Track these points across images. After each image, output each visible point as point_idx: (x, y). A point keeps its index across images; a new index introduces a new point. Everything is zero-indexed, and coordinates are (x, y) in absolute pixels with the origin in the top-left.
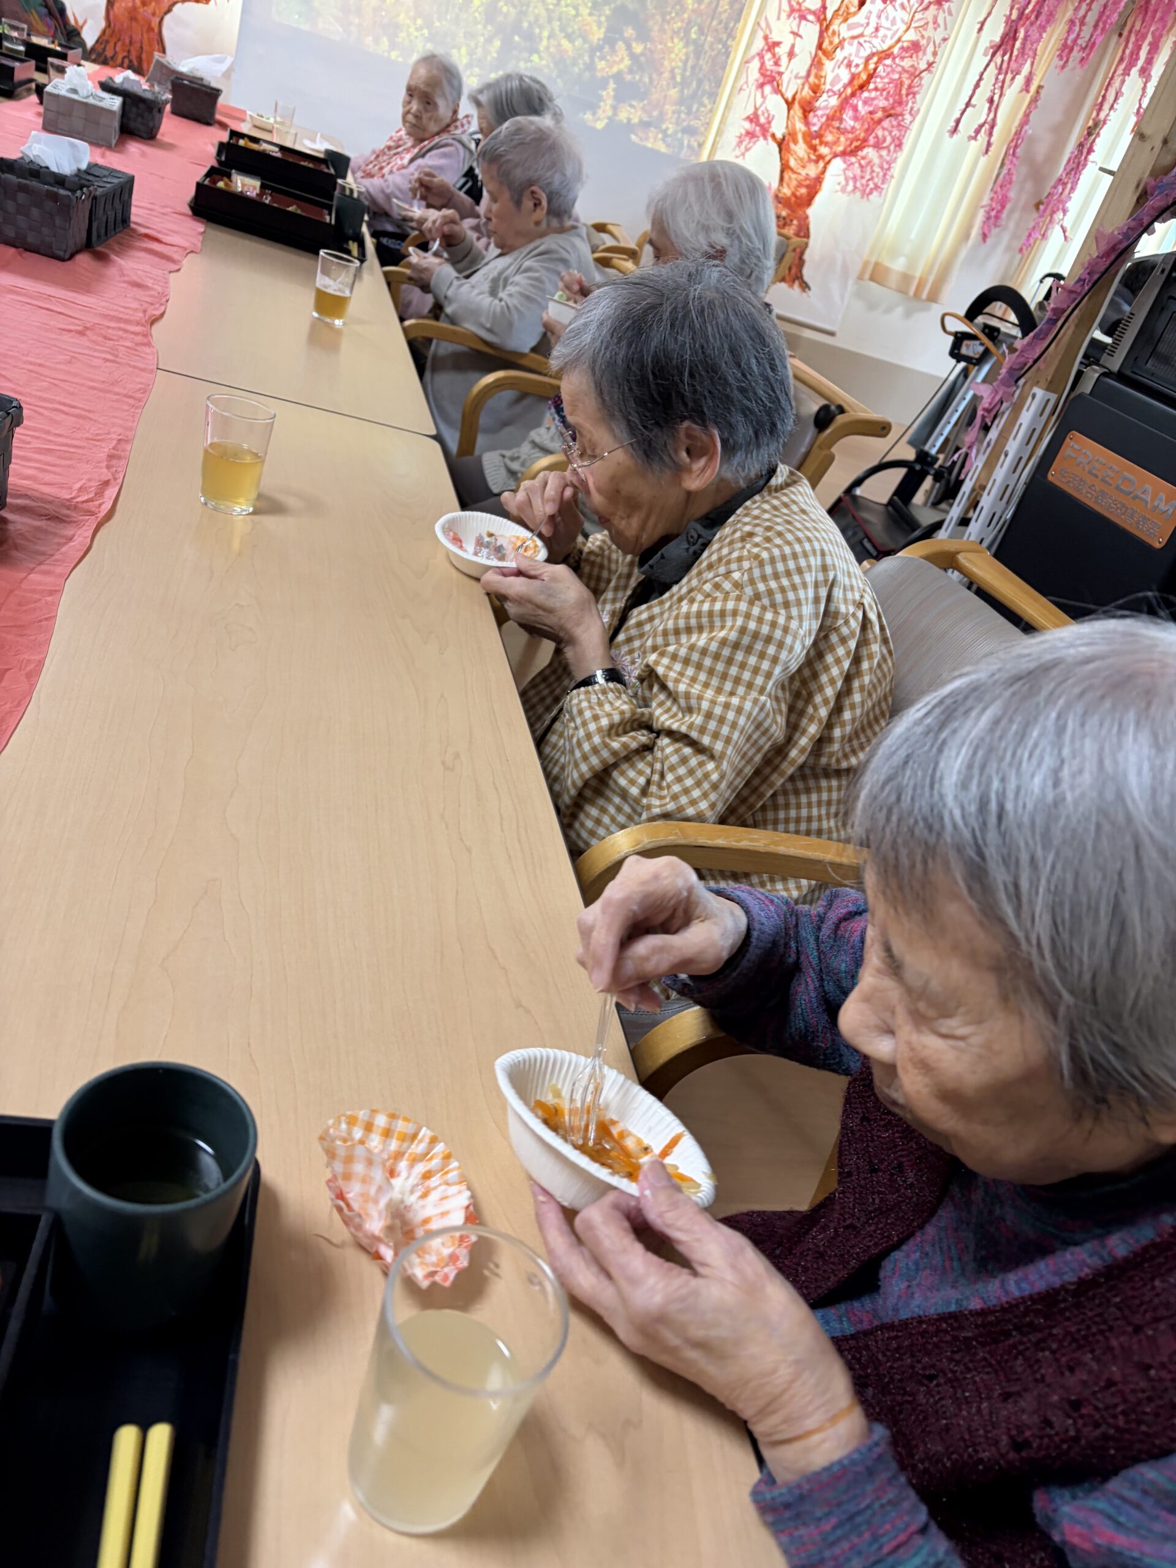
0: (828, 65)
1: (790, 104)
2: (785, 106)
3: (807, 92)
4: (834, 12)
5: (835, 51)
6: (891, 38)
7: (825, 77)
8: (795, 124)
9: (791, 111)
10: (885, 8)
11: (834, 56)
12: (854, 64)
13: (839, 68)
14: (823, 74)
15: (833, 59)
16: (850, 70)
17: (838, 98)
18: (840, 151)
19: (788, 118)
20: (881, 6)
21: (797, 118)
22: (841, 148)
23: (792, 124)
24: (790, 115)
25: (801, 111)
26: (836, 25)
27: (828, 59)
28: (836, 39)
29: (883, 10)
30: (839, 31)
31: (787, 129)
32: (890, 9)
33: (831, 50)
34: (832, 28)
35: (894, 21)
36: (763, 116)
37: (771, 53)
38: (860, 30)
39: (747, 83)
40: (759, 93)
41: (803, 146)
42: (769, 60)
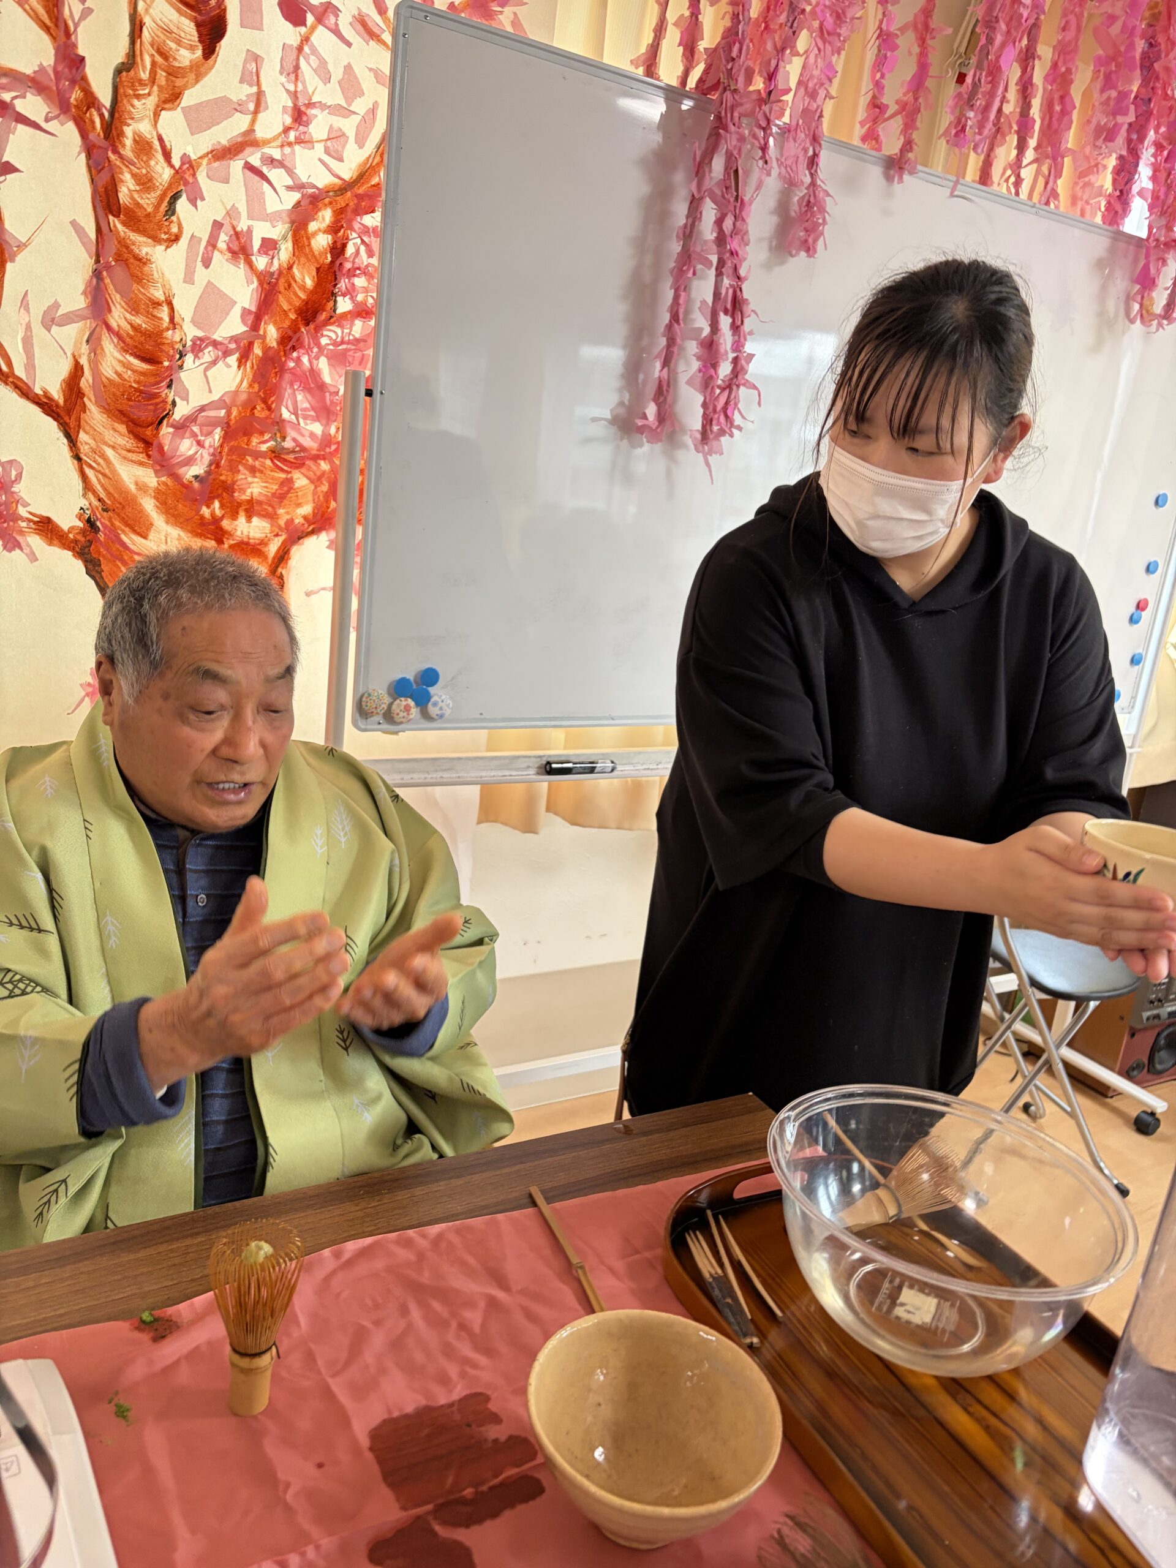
1: (64, 413)
2: (51, 425)
3: (116, 362)
4: (119, 71)
5: (171, 210)
6: (360, 142)
7: (170, 304)
8: (114, 471)
9: (83, 436)
10: (306, 39)
11: (174, 229)
12: (256, 244)
13: (207, 263)
14: (159, 295)
15: (177, 238)
16: (250, 264)
17: (241, 362)
18: (305, 518)
19: (77, 458)
20: (291, 34)
21: (109, 452)
22: (307, 509)
23: (104, 475)
24: (84, 449)
25: (122, 428)
26: (141, 119)
27: (157, 240)
28: (158, 168)
29: (300, 49)
30: (161, 139)
31: (90, 495)
32: (322, 38)
33: (157, 207)
34: (128, 131)
35: (351, 86)
38: (240, 124)
41: (175, 532)
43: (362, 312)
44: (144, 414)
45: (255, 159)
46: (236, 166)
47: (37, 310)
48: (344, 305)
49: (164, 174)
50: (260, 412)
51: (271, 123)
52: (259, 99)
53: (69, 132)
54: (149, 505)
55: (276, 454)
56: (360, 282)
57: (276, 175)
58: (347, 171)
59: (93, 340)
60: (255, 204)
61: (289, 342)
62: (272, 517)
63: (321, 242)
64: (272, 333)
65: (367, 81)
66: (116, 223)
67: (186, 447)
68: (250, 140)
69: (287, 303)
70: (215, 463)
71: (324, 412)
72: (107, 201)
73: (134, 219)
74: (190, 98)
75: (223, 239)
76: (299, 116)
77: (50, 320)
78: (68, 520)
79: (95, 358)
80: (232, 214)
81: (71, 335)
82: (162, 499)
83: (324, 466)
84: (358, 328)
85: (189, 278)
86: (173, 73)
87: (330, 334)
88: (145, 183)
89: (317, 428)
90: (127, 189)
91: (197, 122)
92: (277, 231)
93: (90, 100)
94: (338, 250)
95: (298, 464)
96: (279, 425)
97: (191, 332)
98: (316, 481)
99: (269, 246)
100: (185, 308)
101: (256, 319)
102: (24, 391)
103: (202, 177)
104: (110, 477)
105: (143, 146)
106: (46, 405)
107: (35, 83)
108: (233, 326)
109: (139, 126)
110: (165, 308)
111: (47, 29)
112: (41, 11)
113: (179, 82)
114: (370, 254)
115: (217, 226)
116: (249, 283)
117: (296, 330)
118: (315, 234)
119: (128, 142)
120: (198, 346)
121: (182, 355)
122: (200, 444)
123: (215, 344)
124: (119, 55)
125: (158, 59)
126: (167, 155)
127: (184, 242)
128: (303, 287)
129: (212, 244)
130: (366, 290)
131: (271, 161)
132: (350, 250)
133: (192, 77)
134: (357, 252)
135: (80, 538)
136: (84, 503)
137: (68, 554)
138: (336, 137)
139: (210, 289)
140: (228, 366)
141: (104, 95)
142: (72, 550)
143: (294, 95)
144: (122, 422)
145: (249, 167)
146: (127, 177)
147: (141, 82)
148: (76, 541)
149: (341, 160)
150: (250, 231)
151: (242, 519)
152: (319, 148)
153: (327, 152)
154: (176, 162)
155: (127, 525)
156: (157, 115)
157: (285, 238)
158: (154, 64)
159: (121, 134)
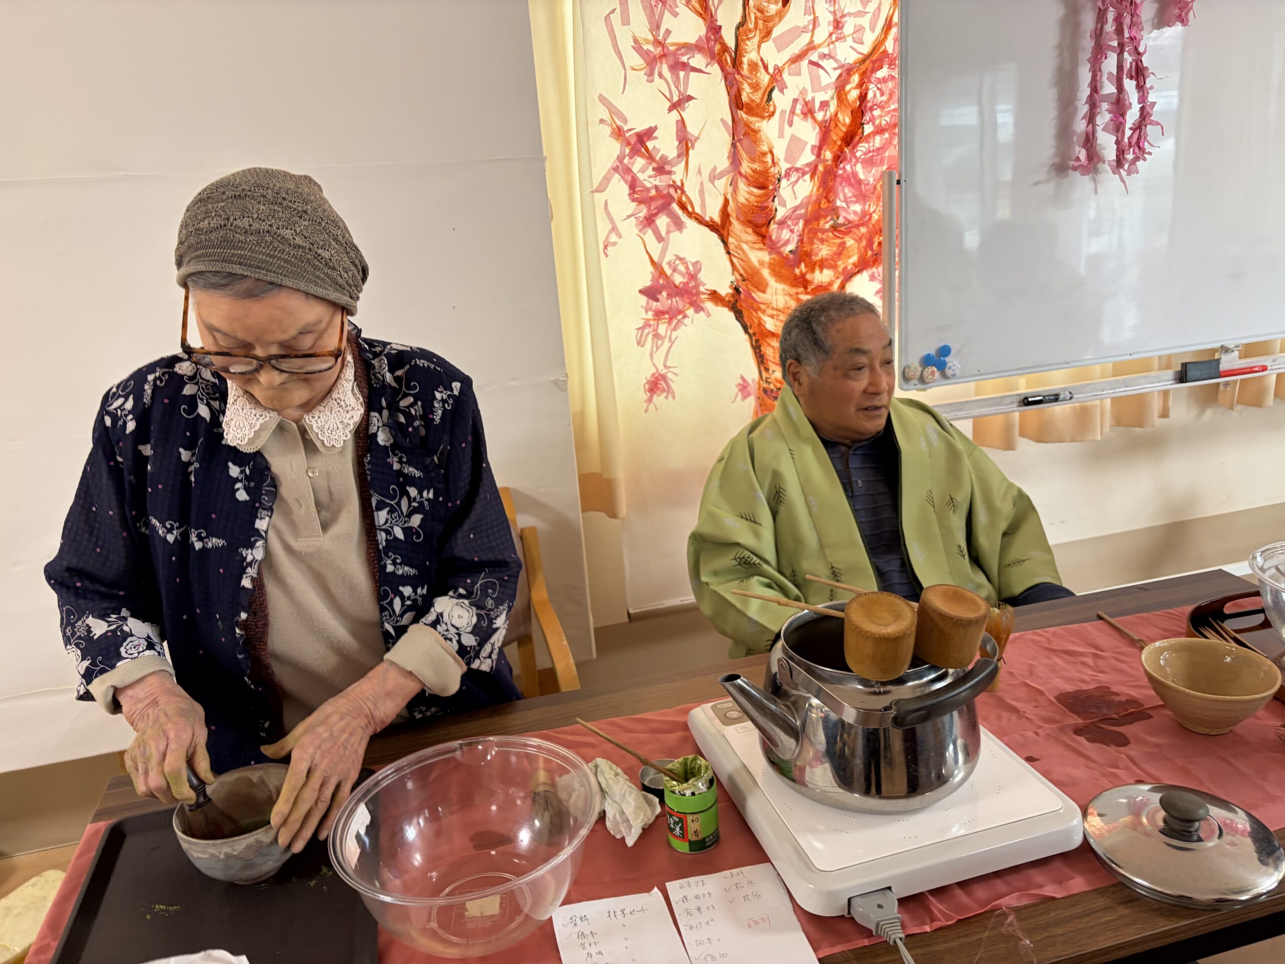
0: (769, 129)
1: (720, 229)
2: (714, 236)
3: (745, 193)
4: (738, 28)
5: (770, 98)
6: (873, 29)
7: (771, 152)
8: (747, 257)
9: (731, 240)
11: (772, 109)
12: (817, 105)
13: (790, 124)
14: (765, 148)
15: (773, 113)
16: (814, 118)
17: (812, 177)
18: (854, 264)
19: (728, 253)
21: (744, 246)
22: (854, 259)
23: (742, 260)
24: (731, 247)
25: (750, 230)
26: (751, 51)
27: (763, 118)
28: (762, 77)
30: (762, 60)
31: (736, 273)
33: (762, 99)
34: (745, 60)
36: (675, 270)
37: (642, 155)
38: (804, 39)
39: (614, 229)
40: (649, 234)
41: (780, 287)
42: (643, 171)
43: (879, 131)
44: (760, 220)
45: (814, 57)
46: (804, 63)
47: (706, 173)
48: (868, 129)
49: (765, 78)
50: (824, 204)
51: (822, 34)
52: (815, 22)
53: (715, 69)
54: (766, 273)
55: (834, 228)
56: (877, 113)
57: (828, 64)
58: (866, 49)
59: (734, 183)
60: (815, 80)
61: (838, 158)
62: (834, 267)
63: (854, 94)
64: (828, 155)
66: (742, 114)
67: (785, 234)
68: (811, 47)
69: (836, 136)
70: (801, 241)
71: (862, 197)
72: (736, 103)
73: (751, 109)
74: (777, 31)
75: (799, 107)
76: (838, 24)
77: (713, 178)
78: (725, 290)
79: (735, 191)
80: (803, 92)
81: (722, 183)
82: (773, 268)
83: (863, 230)
84: (878, 141)
85: (781, 135)
86: (767, 20)
87: (862, 149)
88: (755, 87)
89: (857, 208)
90: (747, 94)
91: (781, 44)
92: (828, 95)
93: (725, 48)
94: (863, 98)
95: (848, 232)
96: (835, 211)
97: (784, 166)
98: (859, 240)
99: (824, 105)
100: (779, 154)
101: (818, 150)
102: (700, 220)
103: (785, 75)
104: (746, 260)
105: (753, 66)
106: (712, 226)
107: (697, 48)
108: (807, 157)
109: (750, 55)
110: (769, 156)
111: (700, 15)
112: (697, 6)
113: (770, 25)
114: (882, 94)
115: (795, 101)
116: (814, 129)
117: (842, 151)
118: (849, 91)
119: (745, 66)
120: (788, 175)
121: (779, 180)
122: (792, 231)
123: (797, 170)
124: (738, 19)
125: (759, 14)
126: (766, 68)
127: (777, 115)
128: (844, 124)
129: (793, 112)
130: (880, 117)
131: (824, 56)
132: (870, 95)
133: (777, 19)
134: (875, 96)
135: (732, 299)
136: (733, 278)
137: (726, 310)
138: (859, 29)
139: (794, 138)
140: (805, 181)
141: (731, 43)
142: (728, 306)
143: (834, 13)
144: (749, 227)
145: (812, 63)
146: (746, 86)
147: (750, 31)
148: (729, 302)
149: (862, 43)
150: (813, 99)
151: (817, 272)
152: (849, 39)
153: (854, 41)
154: (771, 70)
155: (755, 287)
156: (759, 46)
157: (832, 98)
158: (756, 18)
159: (741, 63)
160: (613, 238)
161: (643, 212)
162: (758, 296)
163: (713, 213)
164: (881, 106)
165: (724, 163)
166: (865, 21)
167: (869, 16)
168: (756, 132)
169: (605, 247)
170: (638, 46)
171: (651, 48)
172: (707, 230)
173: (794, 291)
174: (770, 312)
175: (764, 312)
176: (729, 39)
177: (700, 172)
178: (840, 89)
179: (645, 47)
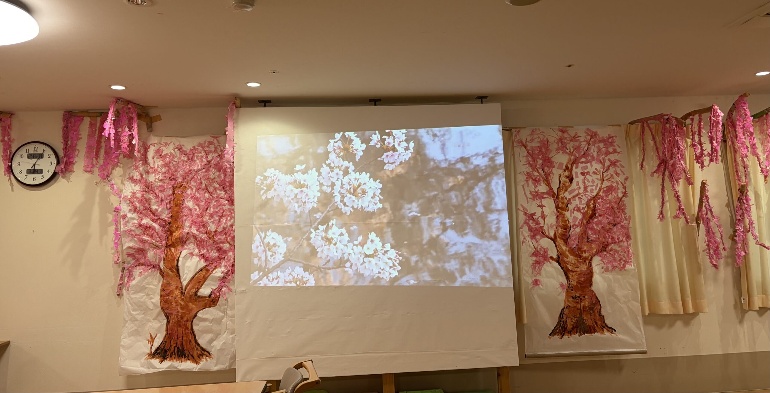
0: (567, 214)
1: (554, 240)
2: (552, 242)
3: (560, 230)
4: (558, 189)
5: (567, 206)
6: (596, 189)
7: (568, 220)
9: (557, 243)
10: (585, 177)
11: (568, 209)
12: (581, 208)
13: (573, 213)
14: (566, 219)
16: (580, 212)
17: (580, 227)
18: (594, 252)
19: (556, 246)
20: (583, 177)
21: (561, 245)
22: (595, 250)
25: (562, 241)
27: (565, 211)
29: (584, 179)
32: (588, 177)
33: (565, 206)
34: (560, 197)
35: (593, 181)
36: (541, 250)
37: (532, 220)
38: (577, 192)
39: (525, 238)
40: (534, 241)
41: (572, 257)
42: (532, 223)
43: (600, 216)
44: (565, 238)
45: (580, 196)
46: (577, 198)
48: (597, 215)
49: (566, 201)
50: (584, 235)
51: (581, 191)
52: (579, 188)
53: (552, 198)
55: (588, 241)
57: (584, 198)
58: (594, 194)
59: (557, 228)
60: (580, 202)
61: (588, 222)
62: (589, 252)
63: (592, 206)
64: (585, 221)
65: (596, 180)
66: (559, 210)
67: (573, 242)
68: (579, 194)
69: (587, 217)
70: (578, 244)
71: (596, 233)
72: (557, 207)
73: (562, 209)
74: (569, 190)
75: (576, 209)
76: (586, 188)
77: (552, 226)
78: (555, 257)
79: (558, 231)
80: (577, 205)
81: (554, 228)
82: (570, 251)
83: (597, 242)
84: (600, 218)
85: (571, 216)
86: (566, 187)
87: (595, 220)
88: (563, 203)
89: (595, 236)
90: (560, 204)
91: (570, 193)
92: (584, 206)
93: (554, 194)
94: (595, 206)
95: (592, 243)
96: (588, 237)
97: (572, 224)
98: (596, 245)
99: (583, 209)
100: (570, 220)
101: (582, 220)
102: (548, 237)
103: (572, 201)
104: (561, 249)
105: (562, 198)
107: (546, 193)
108: (579, 222)
109: (561, 195)
111: (547, 186)
112: (546, 183)
114: (600, 206)
115: (575, 207)
116: (581, 214)
117: (589, 220)
118: (590, 205)
120: (573, 226)
121: (570, 228)
122: (575, 241)
123: (576, 225)
124: (558, 186)
125: (564, 186)
126: (566, 198)
127: (569, 211)
128: (589, 213)
129: (574, 210)
130: (600, 212)
131: (582, 196)
132: (597, 206)
133: (569, 187)
135: (557, 259)
136: (557, 253)
138: (592, 190)
139: (574, 217)
140: (578, 228)
142: (556, 261)
143: (584, 185)
146: (560, 203)
147: (561, 189)
151: (584, 254)
152: (589, 192)
153: (591, 192)
154: (567, 199)
155: (564, 256)
156: (564, 193)
157: (586, 207)
160: (525, 241)
161: (532, 234)
162: (565, 259)
163: (552, 235)
164: (600, 209)
165: (554, 223)
166: (594, 188)
167: (594, 187)
168: (564, 215)
169: (523, 243)
170: (531, 193)
171: (534, 193)
172: (550, 240)
173: (576, 258)
174: (569, 264)
175: (568, 264)
176: (555, 191)
177: (548, 225)
178: (588, 205)
179: (533, 193)
